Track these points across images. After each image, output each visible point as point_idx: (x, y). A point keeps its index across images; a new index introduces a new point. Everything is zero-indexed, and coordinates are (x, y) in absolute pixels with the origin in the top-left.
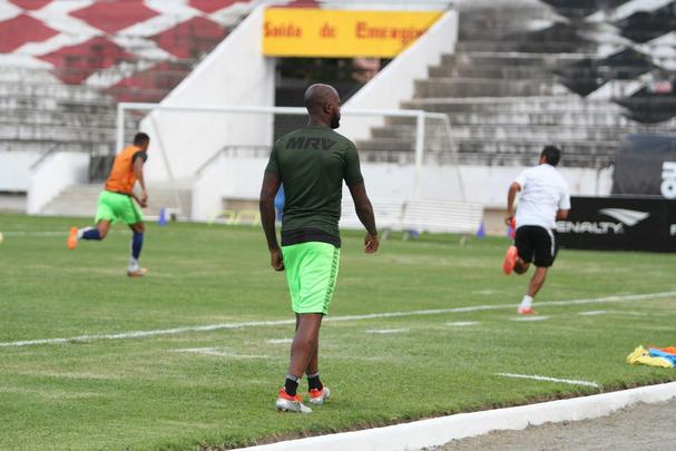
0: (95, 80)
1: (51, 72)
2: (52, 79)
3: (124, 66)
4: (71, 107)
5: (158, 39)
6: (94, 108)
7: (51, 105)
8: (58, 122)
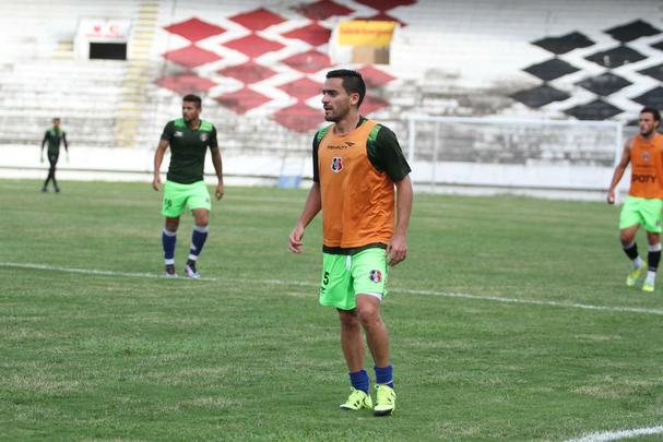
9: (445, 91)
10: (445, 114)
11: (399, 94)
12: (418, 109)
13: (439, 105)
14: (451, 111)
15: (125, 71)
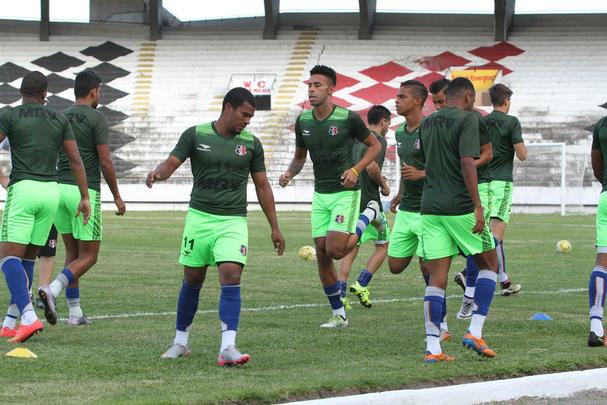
15: (267, 119)
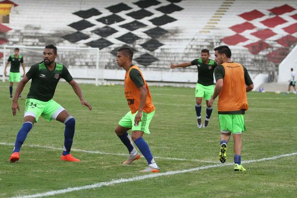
0: (261, 53)
1: (248, 51)
2: (249, 53)
3: (269, 49)
4: (255, 61)
5: (278, 41)
6: (262, 61)
7: (250, 60)
8: (252, 65)
9: (34, 35)
10: (33, 45)
11: (13, 37)
12: (21, 43)
13: (30, 41)
14: (35, 44)
